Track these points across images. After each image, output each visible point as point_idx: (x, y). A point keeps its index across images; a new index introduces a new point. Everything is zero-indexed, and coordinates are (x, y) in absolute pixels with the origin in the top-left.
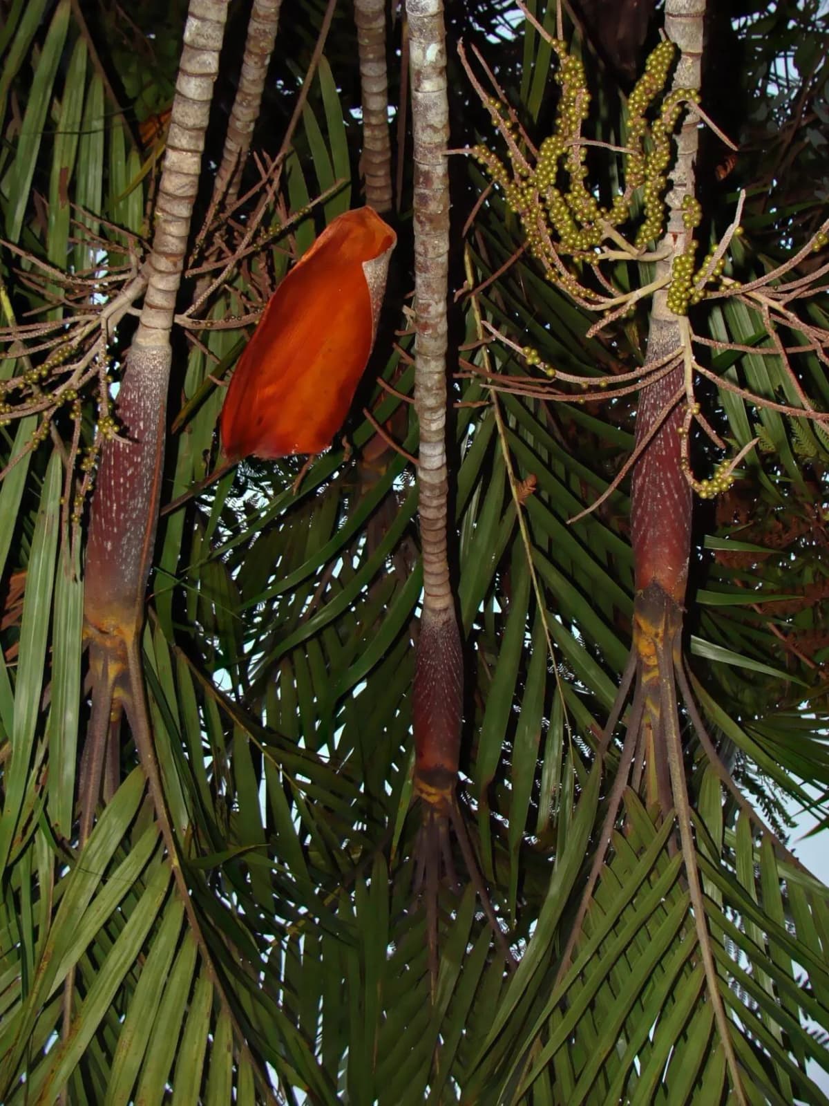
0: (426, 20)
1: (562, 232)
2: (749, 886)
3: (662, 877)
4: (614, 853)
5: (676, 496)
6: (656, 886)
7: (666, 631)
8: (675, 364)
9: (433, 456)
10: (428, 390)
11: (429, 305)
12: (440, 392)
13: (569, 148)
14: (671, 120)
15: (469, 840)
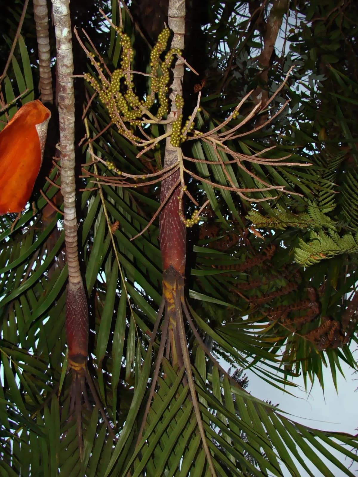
0: (62, 17)
1: (123, 112)
2: (219, 398)
3: (181, 395)
4: (160, 387)
5: (179, 228)
6: (178, 400)
7: (177, 287)
8: (176, 169)
9: (70, 214)
10: (67, 184)
11: (66, 146)
12: (73, 185)
13: (125, 74)
14: (170, 62)
15: (94, 386)
